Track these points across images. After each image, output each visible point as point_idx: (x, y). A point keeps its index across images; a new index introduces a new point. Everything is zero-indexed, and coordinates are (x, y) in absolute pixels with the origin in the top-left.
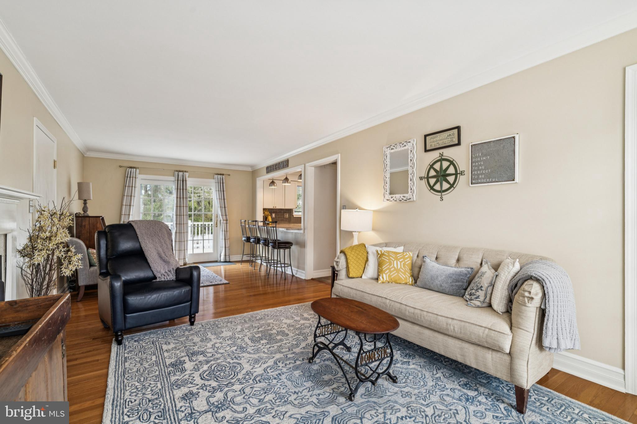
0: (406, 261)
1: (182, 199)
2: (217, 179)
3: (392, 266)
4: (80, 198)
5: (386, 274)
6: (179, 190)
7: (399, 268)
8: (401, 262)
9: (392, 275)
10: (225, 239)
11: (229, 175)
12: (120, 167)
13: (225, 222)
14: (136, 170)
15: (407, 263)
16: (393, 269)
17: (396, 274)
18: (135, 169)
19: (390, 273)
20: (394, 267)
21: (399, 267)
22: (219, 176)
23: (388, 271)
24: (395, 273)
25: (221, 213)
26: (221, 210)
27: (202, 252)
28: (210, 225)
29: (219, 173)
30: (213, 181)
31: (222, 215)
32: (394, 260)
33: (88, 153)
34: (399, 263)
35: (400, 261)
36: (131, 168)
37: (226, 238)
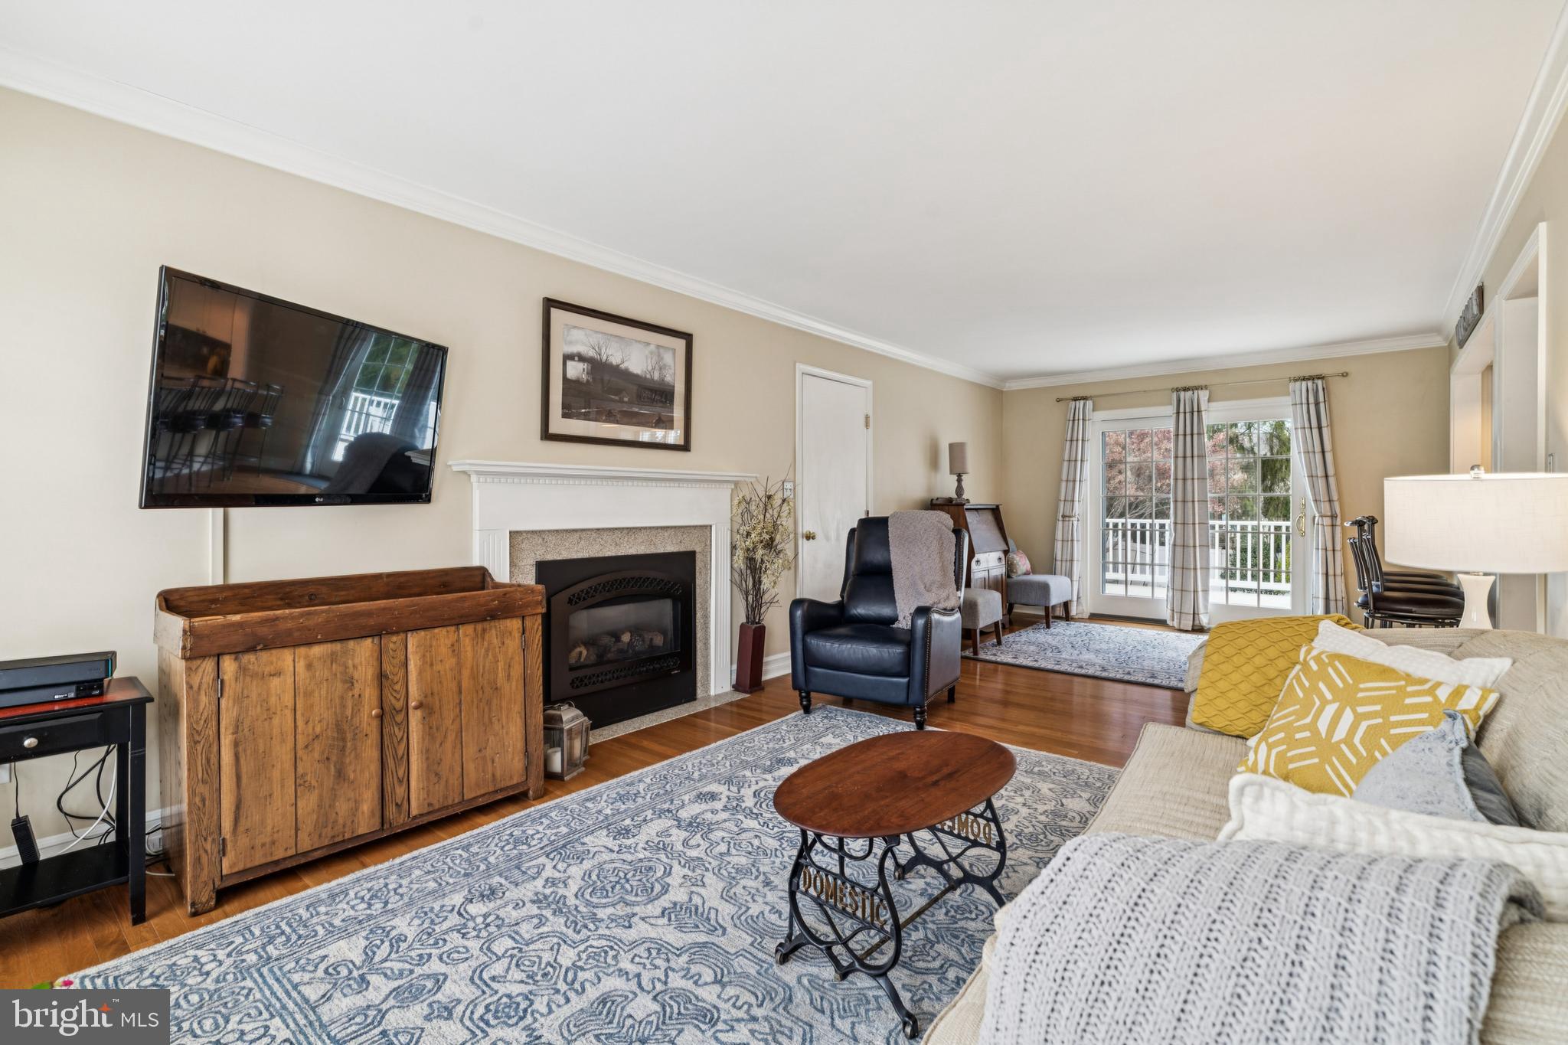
0: (1393, 718)
1: (1189, 460)
2: (1298, 393)
3: (1308, 720)
4: (952, 472)
5: (1270, 747)
6: (1181, 438)
7: (1336, 738)
8: (1359, 718)
9: (1292, 760)
10: (1327, 574)
11: (1345, 375)
12: (1059, 400)
13: (1327, 521)
14: (1084, 405)
15: (1393, 731)
16: (1307, 734)
17: (1316, 760)
18: (1082, 402)
19: (1289, 750)
20: (1313, 727)
21: (1340, 733)
22: (1304, 383)
23: (1282, 735)
24: (1310, 755)
25: (1314, 494)
26: (1313, 487)
27: (1255, 605)
28: (1284, 530)
29: (1307, 374)
30: (1287, 400)
31: (1316, 501)
32: (1329, 696)
33: (1007, 384)
34: (1348, 717)
35: (1360, 710)
36: (1076, 399)
37: (1331, 572)
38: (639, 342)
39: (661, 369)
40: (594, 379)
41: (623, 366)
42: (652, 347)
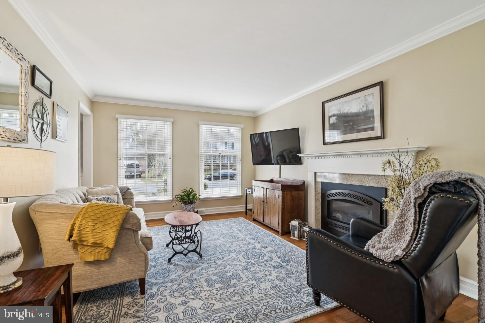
38: (355, 99)
39: (367, 105)
40: (339, 121)
41: (349, 112)
42: (362, 98)
